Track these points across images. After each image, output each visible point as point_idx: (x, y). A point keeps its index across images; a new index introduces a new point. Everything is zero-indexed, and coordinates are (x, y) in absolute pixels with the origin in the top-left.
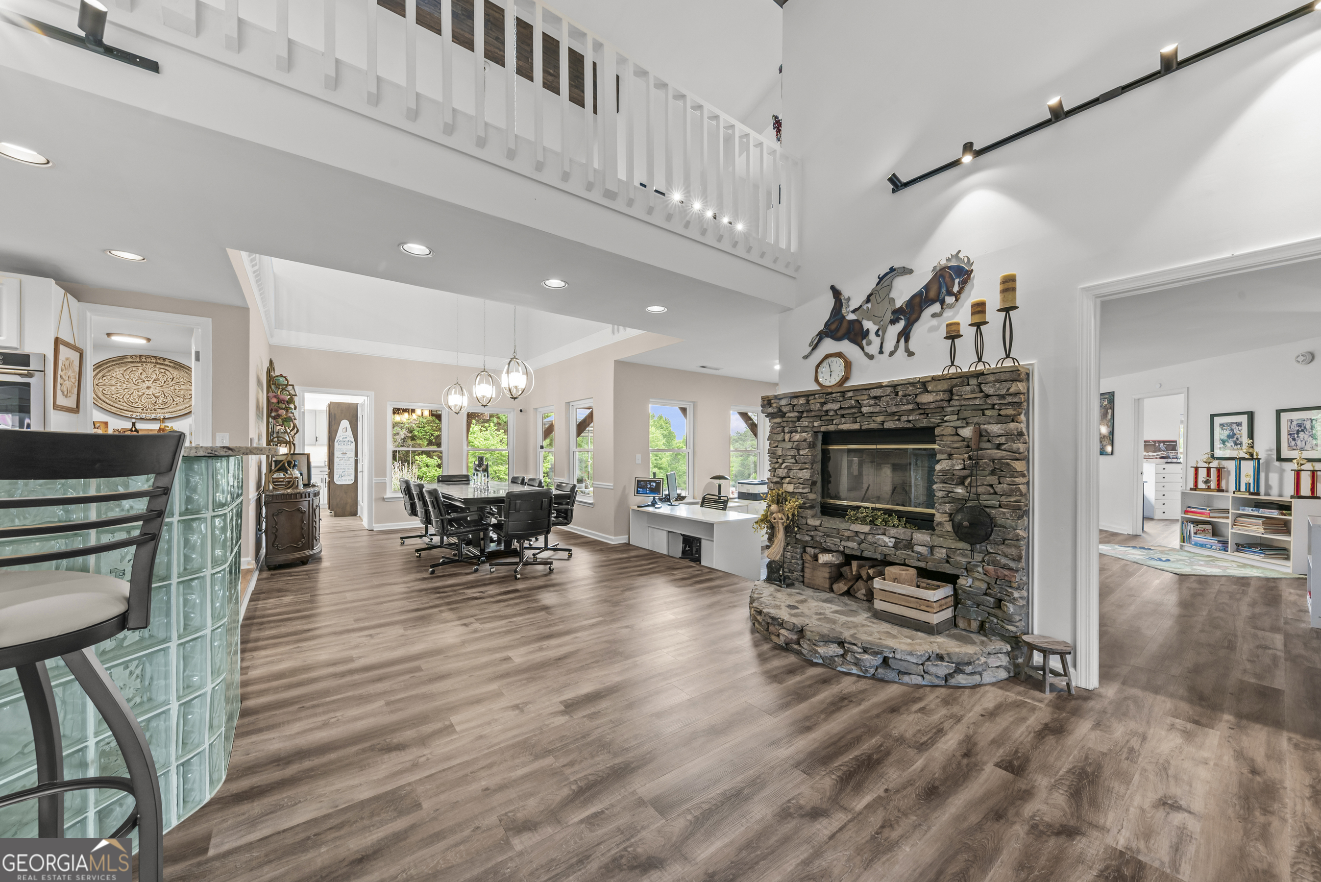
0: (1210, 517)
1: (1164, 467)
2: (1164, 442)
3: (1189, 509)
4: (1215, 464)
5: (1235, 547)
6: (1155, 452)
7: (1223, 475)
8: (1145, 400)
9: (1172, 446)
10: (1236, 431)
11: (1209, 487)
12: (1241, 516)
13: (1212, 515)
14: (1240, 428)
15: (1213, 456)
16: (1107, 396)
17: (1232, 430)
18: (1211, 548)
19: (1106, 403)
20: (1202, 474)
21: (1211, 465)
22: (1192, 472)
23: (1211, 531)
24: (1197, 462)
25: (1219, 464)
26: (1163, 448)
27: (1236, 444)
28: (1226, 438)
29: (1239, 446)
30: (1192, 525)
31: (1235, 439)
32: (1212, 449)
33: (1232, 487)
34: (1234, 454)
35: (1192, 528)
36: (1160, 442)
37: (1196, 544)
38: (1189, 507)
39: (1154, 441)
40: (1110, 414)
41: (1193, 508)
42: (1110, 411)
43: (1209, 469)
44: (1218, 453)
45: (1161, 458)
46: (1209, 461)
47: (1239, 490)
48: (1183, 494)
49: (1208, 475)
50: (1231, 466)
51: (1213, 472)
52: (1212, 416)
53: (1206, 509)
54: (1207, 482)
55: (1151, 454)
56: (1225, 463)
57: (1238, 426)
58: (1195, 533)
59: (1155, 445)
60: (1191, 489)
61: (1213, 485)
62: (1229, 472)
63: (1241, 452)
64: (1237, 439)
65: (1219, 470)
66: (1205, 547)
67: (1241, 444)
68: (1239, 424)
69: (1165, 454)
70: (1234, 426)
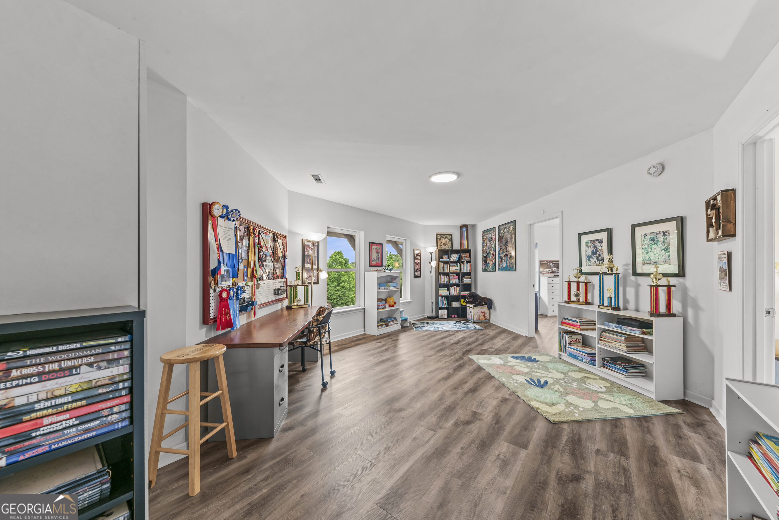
0: (581, 330)
1: (553, 279)
2: (552, 261)
3: (565, 321)
4: (582, 279)
5: (602, 361)
6: (548, 268)
7: (590, 288)
8: (535, 225)
9: (557, 264)
10: (599, 248)
11: (579, 299)
12: (605, 331)
13: (582, 327)
14: (602, 245)
15: (581, 271)
16: (512, 224)
17: (595, 247)
18: (582, 360)
19: (511, 230)
20: (574, 286)
21: (581, 280)
22: (566, 285)
23: (581, 341)
24: (570, 276)
25: (586, 278)
26: (552, 266)
27: (598, 260)
28: (590, 254)
29: (601, 262)
30: (567, 336)
31: (597, 255)
32: (581, 265)
33: (597, 301)
34: (597, 269)
35: (567, 339)
36: (550, 261)
37: (571, 355)
38: (565, 319)
39: (547, 261)
40: (513, 238)
41: (567, 319)
42: (513, 236)
43: (578, 283)
44: (585, 269)
45: (551, 273)
46: (578, 276)
47: (603, 305)
48: (560, 306)
49: (578, 289)
50: (595, 280)
51: (582, 286)
52: (580, 235)
53: (577, 322)
54: (577, 295)
55: (545, 270)
56: (591, 278)
57: (599, 242)
58: (570, 344)
59: (547, 264)
60: (566, 302)
61: (582, 298)
62: (593, 286)
63: (604, 267)
64: (599, 255)
65: (586, 284)
66: (577, 359)
67: (602, 260)
68: (601, 241)
69: (553, 270)
70: (597, 243)
